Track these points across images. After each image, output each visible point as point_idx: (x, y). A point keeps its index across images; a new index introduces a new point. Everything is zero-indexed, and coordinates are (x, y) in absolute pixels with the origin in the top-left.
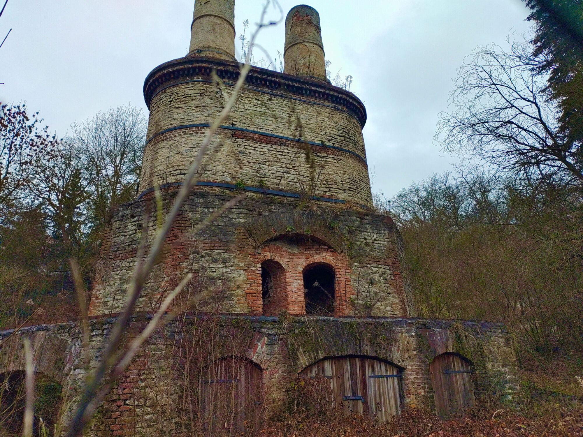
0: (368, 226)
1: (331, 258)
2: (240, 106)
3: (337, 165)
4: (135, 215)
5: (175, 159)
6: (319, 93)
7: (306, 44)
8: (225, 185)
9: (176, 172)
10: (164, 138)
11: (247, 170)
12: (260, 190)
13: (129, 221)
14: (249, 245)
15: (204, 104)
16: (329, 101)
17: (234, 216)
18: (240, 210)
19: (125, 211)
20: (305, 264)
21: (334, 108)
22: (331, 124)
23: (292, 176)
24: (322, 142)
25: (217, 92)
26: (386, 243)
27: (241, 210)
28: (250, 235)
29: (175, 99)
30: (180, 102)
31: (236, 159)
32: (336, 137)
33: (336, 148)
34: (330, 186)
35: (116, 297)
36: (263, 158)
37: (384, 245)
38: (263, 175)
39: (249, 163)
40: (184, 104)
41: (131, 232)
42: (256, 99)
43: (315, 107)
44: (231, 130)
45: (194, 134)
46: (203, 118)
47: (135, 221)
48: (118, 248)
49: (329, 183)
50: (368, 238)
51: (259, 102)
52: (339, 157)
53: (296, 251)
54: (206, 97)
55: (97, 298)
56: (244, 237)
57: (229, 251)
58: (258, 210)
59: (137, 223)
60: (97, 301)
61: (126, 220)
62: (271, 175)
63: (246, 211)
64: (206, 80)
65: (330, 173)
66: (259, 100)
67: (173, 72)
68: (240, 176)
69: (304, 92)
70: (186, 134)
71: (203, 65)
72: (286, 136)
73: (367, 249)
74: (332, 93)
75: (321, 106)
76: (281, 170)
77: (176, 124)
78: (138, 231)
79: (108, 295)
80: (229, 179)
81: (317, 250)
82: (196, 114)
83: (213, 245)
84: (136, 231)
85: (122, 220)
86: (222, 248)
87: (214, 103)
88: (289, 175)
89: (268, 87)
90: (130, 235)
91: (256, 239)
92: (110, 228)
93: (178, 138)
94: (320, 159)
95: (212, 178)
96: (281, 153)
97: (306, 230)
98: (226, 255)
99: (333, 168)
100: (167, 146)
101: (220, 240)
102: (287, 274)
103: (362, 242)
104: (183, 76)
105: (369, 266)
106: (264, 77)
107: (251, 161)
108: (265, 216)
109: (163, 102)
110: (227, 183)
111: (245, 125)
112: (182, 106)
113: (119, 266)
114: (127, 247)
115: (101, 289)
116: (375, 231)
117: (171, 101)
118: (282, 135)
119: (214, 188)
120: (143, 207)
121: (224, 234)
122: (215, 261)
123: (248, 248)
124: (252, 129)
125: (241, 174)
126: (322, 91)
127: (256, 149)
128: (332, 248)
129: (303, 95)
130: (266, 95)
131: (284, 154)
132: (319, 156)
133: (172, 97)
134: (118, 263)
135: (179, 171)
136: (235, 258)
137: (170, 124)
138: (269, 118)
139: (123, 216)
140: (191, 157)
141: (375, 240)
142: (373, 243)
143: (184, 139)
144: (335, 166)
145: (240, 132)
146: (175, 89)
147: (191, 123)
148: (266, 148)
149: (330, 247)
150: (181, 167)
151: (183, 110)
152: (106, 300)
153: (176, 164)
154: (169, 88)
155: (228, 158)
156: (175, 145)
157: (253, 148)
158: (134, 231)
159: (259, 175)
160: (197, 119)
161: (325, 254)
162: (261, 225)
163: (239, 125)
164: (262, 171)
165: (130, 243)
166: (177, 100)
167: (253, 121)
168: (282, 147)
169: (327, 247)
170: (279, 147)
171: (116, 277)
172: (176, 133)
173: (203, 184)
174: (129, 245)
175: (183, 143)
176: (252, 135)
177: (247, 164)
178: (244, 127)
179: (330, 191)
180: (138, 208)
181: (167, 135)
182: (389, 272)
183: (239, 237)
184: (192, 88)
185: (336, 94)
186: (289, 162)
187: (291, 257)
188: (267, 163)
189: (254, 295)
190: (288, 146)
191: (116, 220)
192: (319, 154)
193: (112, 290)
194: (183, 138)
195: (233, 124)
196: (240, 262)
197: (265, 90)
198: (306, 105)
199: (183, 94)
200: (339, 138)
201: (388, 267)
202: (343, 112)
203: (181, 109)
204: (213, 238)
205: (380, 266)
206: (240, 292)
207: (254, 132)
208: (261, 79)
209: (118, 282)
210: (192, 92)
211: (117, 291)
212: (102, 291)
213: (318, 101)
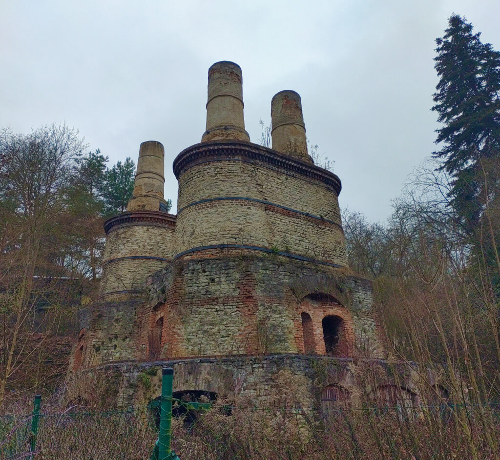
0: (360, 288)
1: (341, 312)
2: (269, 184)
3: (331, 235)
4: (206, 270)
5: (226, 224)
6: (318, 175)
7: (295, 126)
8: (265, 250)
9: (228, 235)
10: (214, 205)
11: (278, 238)
12: (287, 255)
13: (200, 274)
14: (293, 300)
15: (244, 181)
16: (323, 182)
17: (282, 277)
18: (284, 273)
19: (195, 266)
20: (323, 316)
21: (327, 188)
22: (325, 201)
23: (305, 244)
24: (321, 217)
25: (253, 171)
26: (370, 301)
27: (286, 273)
28: (294, 293)
29: (219, 172)
30: (226, 176)
31: (270, 229)
32: (329, 212)
33: (330, 222)
34: (328, 253)
35: (198, 336)
36: (286, 228)
37: (370, 303)
38: (288, 242)
39: (278, 231)
40: (229, 178)
41: (204, 284)
42: (278, 178)
43: (315, 186)
44: (265, 204)
45: (239, 205)
46: (245, 192)
47: (207, 276)
48: (194, 296)
49: (328, 250)
50: (360, 297)
51: (280, 181)
52: (332, 229)
53: (316, 305)
54: (246, 175)
55: (179, 335)
56: (289, 294)
57: (281, 304)
58: (296, 273)
59: (209, 277)
60: (179, 338)
61: (198, 273)
62: (292, 242)
63: (289, 274)
64: (244, 160)
65: (328, 242)
66: (279, 179)
67: (218, 150)
68: (274, 242)
69: (308, 174)
70: (233, 205)
71: (243, 148)
72: (299, 210)
73: (360, 306)
74: (326, 176)
75: (318, 186)
76: (298, 238)
77: (223, 195)
78: (211, 284)
79: (190, 333)
80: (267, 245)
81: (330, 305)
82: (239, 188)
83: (272, 300)
84: (209, 283)
85: (193, 273)
86: (278, 302)
87: (251, 181)
88: (303, 243)
89: (284, 168)
90: (203, 286)
91: (297, 296)
92: (182, 279)
93: (226, 207)
94: (321, 230)
95: (256, 243)
96: (297, 225)
97: (326, 290)
98: (280, 308)
99: (330, 238)
100: (217, 213)
101: (275, 295)
102: (313, 323)
103: (357, 300)
104: (225, 154)
105: (362, 318)
106: (283, 161)
107: (279, 230)
108: (301, 278)
109: (208, 173)
110: (266, 248)
111: (273, 200)
112: (227, 180)
113: (197, 311)
114: (202, 296)
115: (182, 329)
116: (364, 292)
117: (216, 174)
118: (296, 209)
119: (258, 251)
120: (214, 264)
121: (278, 292)
122: (274, 312)
123: (293, 303)
124: (277, 203)
125: (275, 241)
126: (320, 174)
127: (282, 220)
128: (341, 304)
129: (307, 176)
130: (283, 175)
131: (299, 225)
132: (320, 228)
133: (217, 170)
134: (195, 308)
135: (231, 235)
136: (286, 310)
137: (219, 194)
138: (287, 195)
139: (194, 270)
140: (239, 224)
141: (364, 299)
142: (363, 301)
143: (232, 209)
144: (330, 237)
145: (271, 206)
146: (219, 164)
147: (236, 196)
148: (286, 220)
149: (339, 304)
150: (232, 232)
151: (228, 183)
152: (189, 337)
153: (227, 229)
154: (214, 161)
155: (265, 226)
156: (225, 212)
157: (279, 220)
158: (207, 283)
159: (285, 242)
160: (240, 193)
161: (336, 309)
162: (299, 285)
163: (269, 200)
164: (287, 239)
165: (205, 293)
166: (222, 175)
167: (278, 196)
168: (298, 220)
169: (337, 304)
170: (295, 220)
171: (195, 320)
172: (225, 202)
173: (250, 247)
174: (204, 294)
175: (231, 212)
176: (278, 209)
177: (277, 233)
178: (273, 201)
179: (329, 257)
180: (208, 264)
181: (216, 203)
182: (374, 323)
183: (287, 294)
184: (233, 166)
185: (328, 177)
186: (302, 232)
187: (314, 310)
188: (289, 233)
189: (300, 339)
190: (301, 219)
191: (187, 272)
192: (320, 226)
193: (194, 330)
194: (231, 207)
195: (265, 199)
196: (289, 313)
197: (283, 170)
198: (309, 185)
199: (227, 170)
200: (331, 213)
201: (373, 320)
202: (331, 191)
203: (226, 182)
204: (272, 294)
205: (369, 319)
206: (292, 336)
207: (279, 206)
208: (281, 162)
209: (199, 324)
210: (234, 169)
211: (198, 331)
212: (183, 330)
213: (316, 182)
